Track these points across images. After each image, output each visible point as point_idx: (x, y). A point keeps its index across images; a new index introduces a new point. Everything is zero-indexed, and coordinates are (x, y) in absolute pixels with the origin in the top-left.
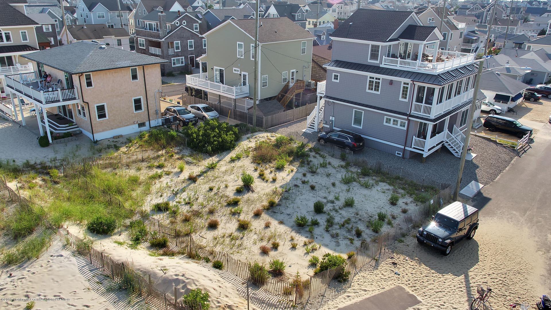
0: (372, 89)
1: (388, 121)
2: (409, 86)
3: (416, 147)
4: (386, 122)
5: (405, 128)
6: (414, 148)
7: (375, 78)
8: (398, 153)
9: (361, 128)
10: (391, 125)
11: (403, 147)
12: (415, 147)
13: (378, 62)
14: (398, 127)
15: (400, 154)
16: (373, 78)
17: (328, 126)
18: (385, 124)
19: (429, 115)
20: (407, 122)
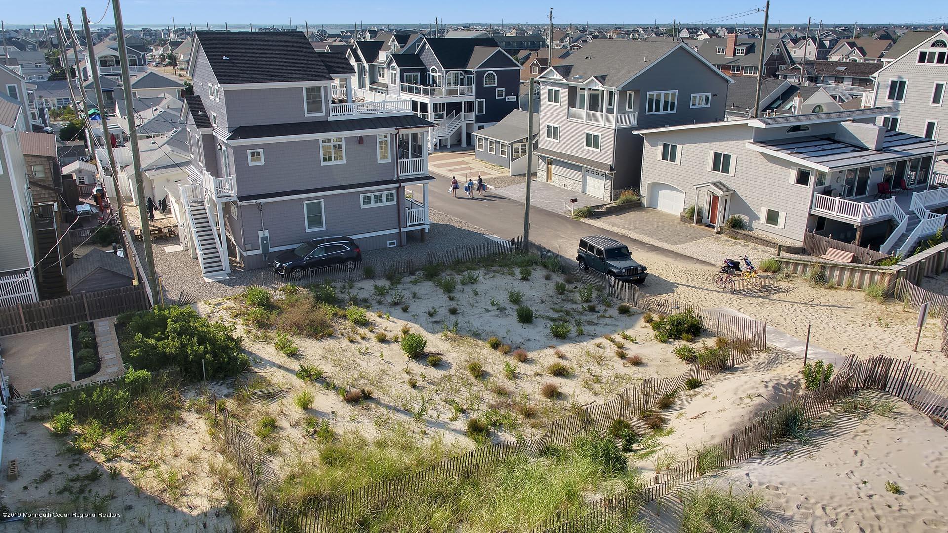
0: (330, 159)
1: (367, 200)
2: (388, 139)
3: (413, 223)
4: (365, 203)
5: (395, 202)
6: (410, 226)
7: (332, 140)
8: (390, 244)
9: (324, 228)
10: (373, 205)
11: (397, 231)
12: (411, 224)
13: (323, 114)
14: (384, 203)
15: (393, 243)
16: (329, 141)
17: (259, 252)
18: (363, 207)
19: (421, 172)
20: (395, 192)
